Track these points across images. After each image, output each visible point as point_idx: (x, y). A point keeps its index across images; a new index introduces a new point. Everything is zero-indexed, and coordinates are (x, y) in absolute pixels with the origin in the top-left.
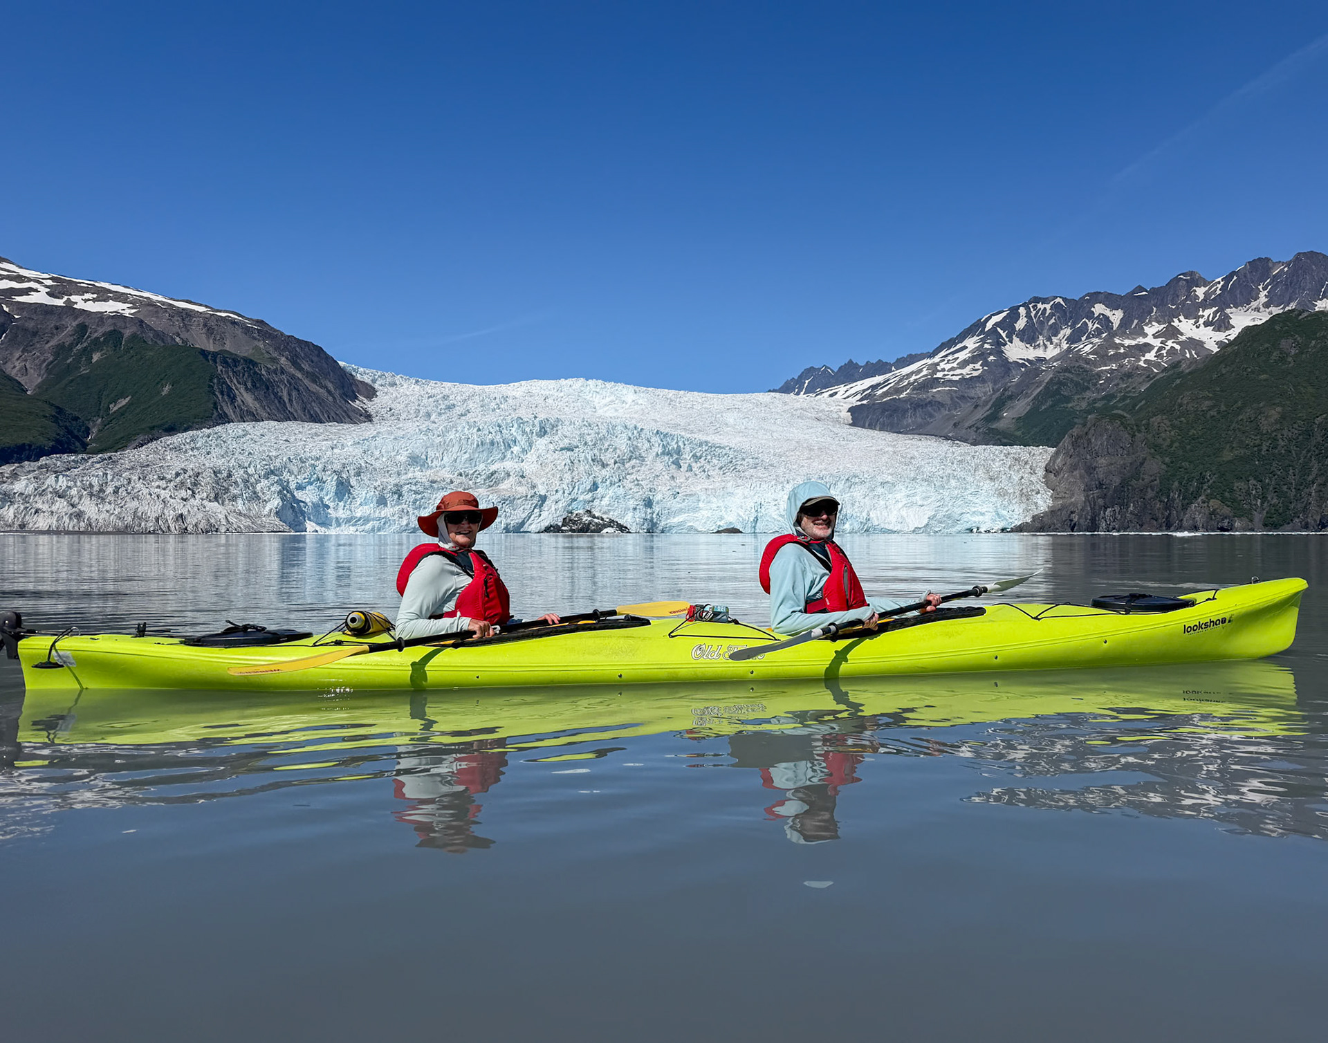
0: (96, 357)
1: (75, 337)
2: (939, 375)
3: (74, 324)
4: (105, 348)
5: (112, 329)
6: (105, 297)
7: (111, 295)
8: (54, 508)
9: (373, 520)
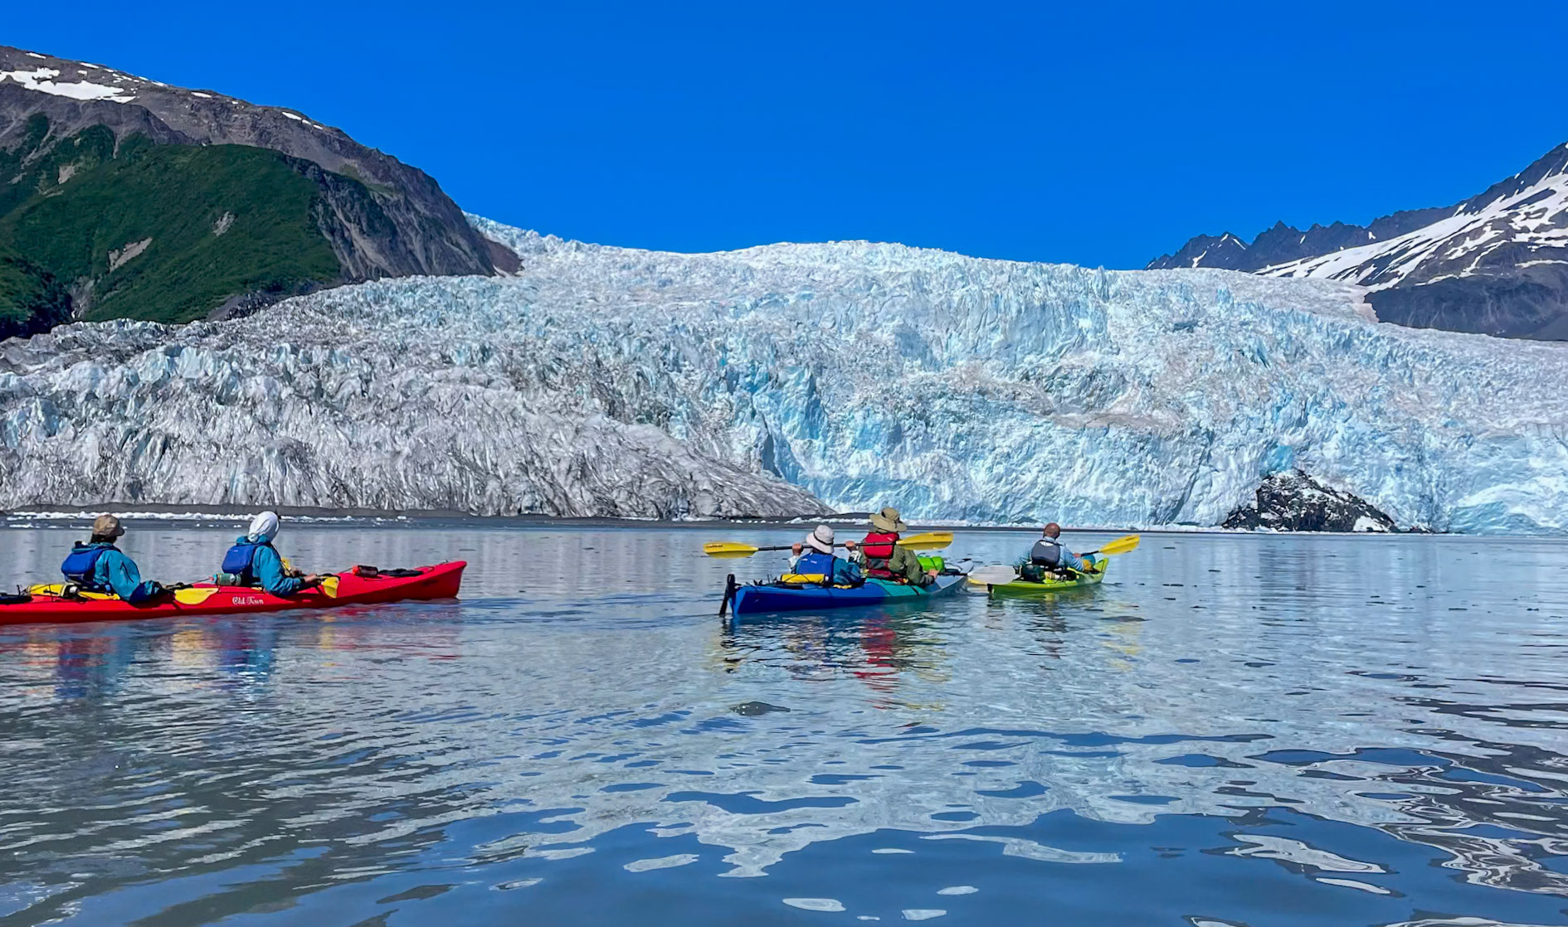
0: (65, 174)
1: (26, 138)
2: (1522, 238)
3: (24, 116)
4: (82, 157)
5: (97, 123)
6: (73, 76)
7: (85, 73)
8: (214, 433)
9: (885, 485)
